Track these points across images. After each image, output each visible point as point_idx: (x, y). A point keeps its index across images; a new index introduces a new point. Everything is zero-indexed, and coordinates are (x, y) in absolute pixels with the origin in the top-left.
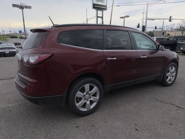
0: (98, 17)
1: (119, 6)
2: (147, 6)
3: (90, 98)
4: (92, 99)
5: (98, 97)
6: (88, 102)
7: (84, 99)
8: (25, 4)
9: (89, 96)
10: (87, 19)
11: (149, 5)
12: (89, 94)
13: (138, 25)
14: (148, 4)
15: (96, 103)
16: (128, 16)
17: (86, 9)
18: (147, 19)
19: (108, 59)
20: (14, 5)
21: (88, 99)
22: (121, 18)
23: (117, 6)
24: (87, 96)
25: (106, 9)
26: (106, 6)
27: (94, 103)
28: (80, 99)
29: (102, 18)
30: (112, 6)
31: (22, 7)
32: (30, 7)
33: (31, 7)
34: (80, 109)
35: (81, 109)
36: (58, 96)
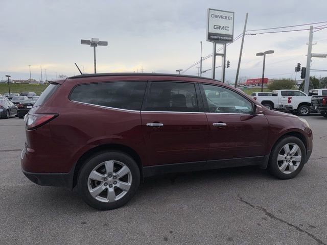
0: (216, 55)
1: (255, 34)
2: (311, 33)
3: (115, 182)
4: (118, 185)
5: (129, 184)
6: (111, 190)
7: (103, 184)
8: (98, 39)
9: (115, 180)
10: (201, 58)
11: (313, 30)
12: (114, 177)
13: (297, 66)
14: (312, 28)
15: (126, 192)
16: (272, 52)
17: (201, 42)
18: (310, 56)
19: (148, 124)
20: (83, 42)
21: (112, 185)
22: (258, 54)
23: (252, 35)
24: (110, 179)
25: (231, 41)
26: (232, 36)
27: (123, 192)
28: (99, 183)
29: (224, 55)
30: (244, 36)
31: (94, 44)
33: (107, 42)
34: (96, 198)
35: (99, 198)
36: (62, 174)
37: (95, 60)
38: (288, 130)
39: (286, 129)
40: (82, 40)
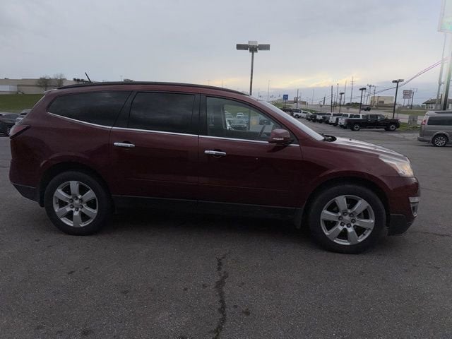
4: (83, 210)
5: (96, 211)
12: (79, 200)
15: (92, 220)
19: (115, 144)
20: (240, 47)
31: (253, 49)
32: (266, 47)
33: (269, 45)
34: (62, 219)
35: (65, 219)
40: (237, 45)
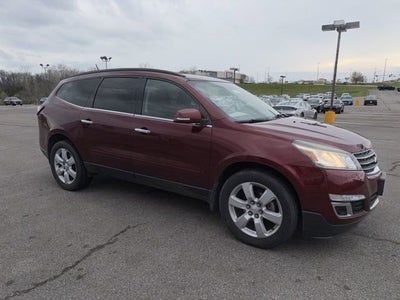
37: (338, 51)
38: (248, 156)
39: (246, 154)
